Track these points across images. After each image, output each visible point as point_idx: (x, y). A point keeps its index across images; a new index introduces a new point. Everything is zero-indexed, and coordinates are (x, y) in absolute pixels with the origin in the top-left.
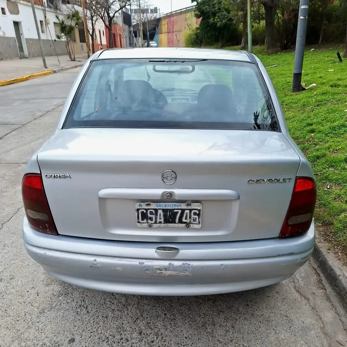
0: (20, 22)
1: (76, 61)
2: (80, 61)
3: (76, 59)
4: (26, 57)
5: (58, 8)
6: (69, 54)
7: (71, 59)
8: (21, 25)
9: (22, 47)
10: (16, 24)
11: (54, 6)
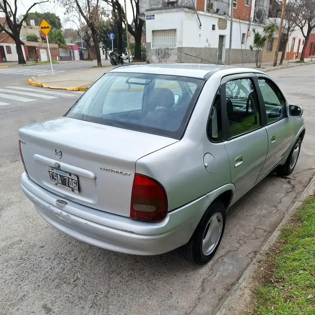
0: (225, 36)
1: (261, 68)
2: (264, 68)
3: (261, 66)
4: (222, 63)
5: (263, 21)
6: (257, 61)
7: (257, 66)
8: (225, 38)
9: (222, 56)
10: (222, 37)
11: (260, 21)
